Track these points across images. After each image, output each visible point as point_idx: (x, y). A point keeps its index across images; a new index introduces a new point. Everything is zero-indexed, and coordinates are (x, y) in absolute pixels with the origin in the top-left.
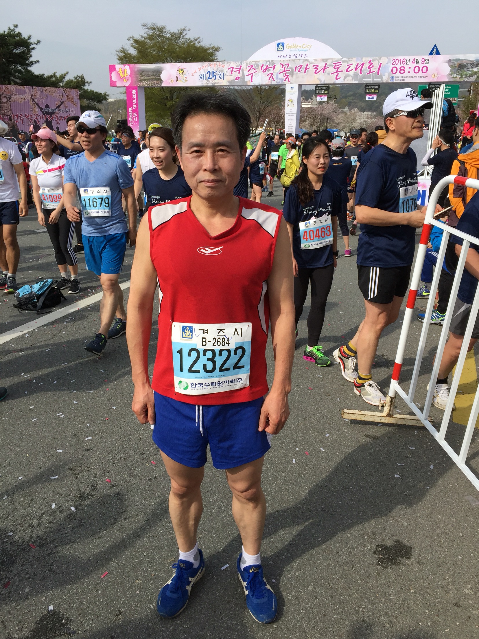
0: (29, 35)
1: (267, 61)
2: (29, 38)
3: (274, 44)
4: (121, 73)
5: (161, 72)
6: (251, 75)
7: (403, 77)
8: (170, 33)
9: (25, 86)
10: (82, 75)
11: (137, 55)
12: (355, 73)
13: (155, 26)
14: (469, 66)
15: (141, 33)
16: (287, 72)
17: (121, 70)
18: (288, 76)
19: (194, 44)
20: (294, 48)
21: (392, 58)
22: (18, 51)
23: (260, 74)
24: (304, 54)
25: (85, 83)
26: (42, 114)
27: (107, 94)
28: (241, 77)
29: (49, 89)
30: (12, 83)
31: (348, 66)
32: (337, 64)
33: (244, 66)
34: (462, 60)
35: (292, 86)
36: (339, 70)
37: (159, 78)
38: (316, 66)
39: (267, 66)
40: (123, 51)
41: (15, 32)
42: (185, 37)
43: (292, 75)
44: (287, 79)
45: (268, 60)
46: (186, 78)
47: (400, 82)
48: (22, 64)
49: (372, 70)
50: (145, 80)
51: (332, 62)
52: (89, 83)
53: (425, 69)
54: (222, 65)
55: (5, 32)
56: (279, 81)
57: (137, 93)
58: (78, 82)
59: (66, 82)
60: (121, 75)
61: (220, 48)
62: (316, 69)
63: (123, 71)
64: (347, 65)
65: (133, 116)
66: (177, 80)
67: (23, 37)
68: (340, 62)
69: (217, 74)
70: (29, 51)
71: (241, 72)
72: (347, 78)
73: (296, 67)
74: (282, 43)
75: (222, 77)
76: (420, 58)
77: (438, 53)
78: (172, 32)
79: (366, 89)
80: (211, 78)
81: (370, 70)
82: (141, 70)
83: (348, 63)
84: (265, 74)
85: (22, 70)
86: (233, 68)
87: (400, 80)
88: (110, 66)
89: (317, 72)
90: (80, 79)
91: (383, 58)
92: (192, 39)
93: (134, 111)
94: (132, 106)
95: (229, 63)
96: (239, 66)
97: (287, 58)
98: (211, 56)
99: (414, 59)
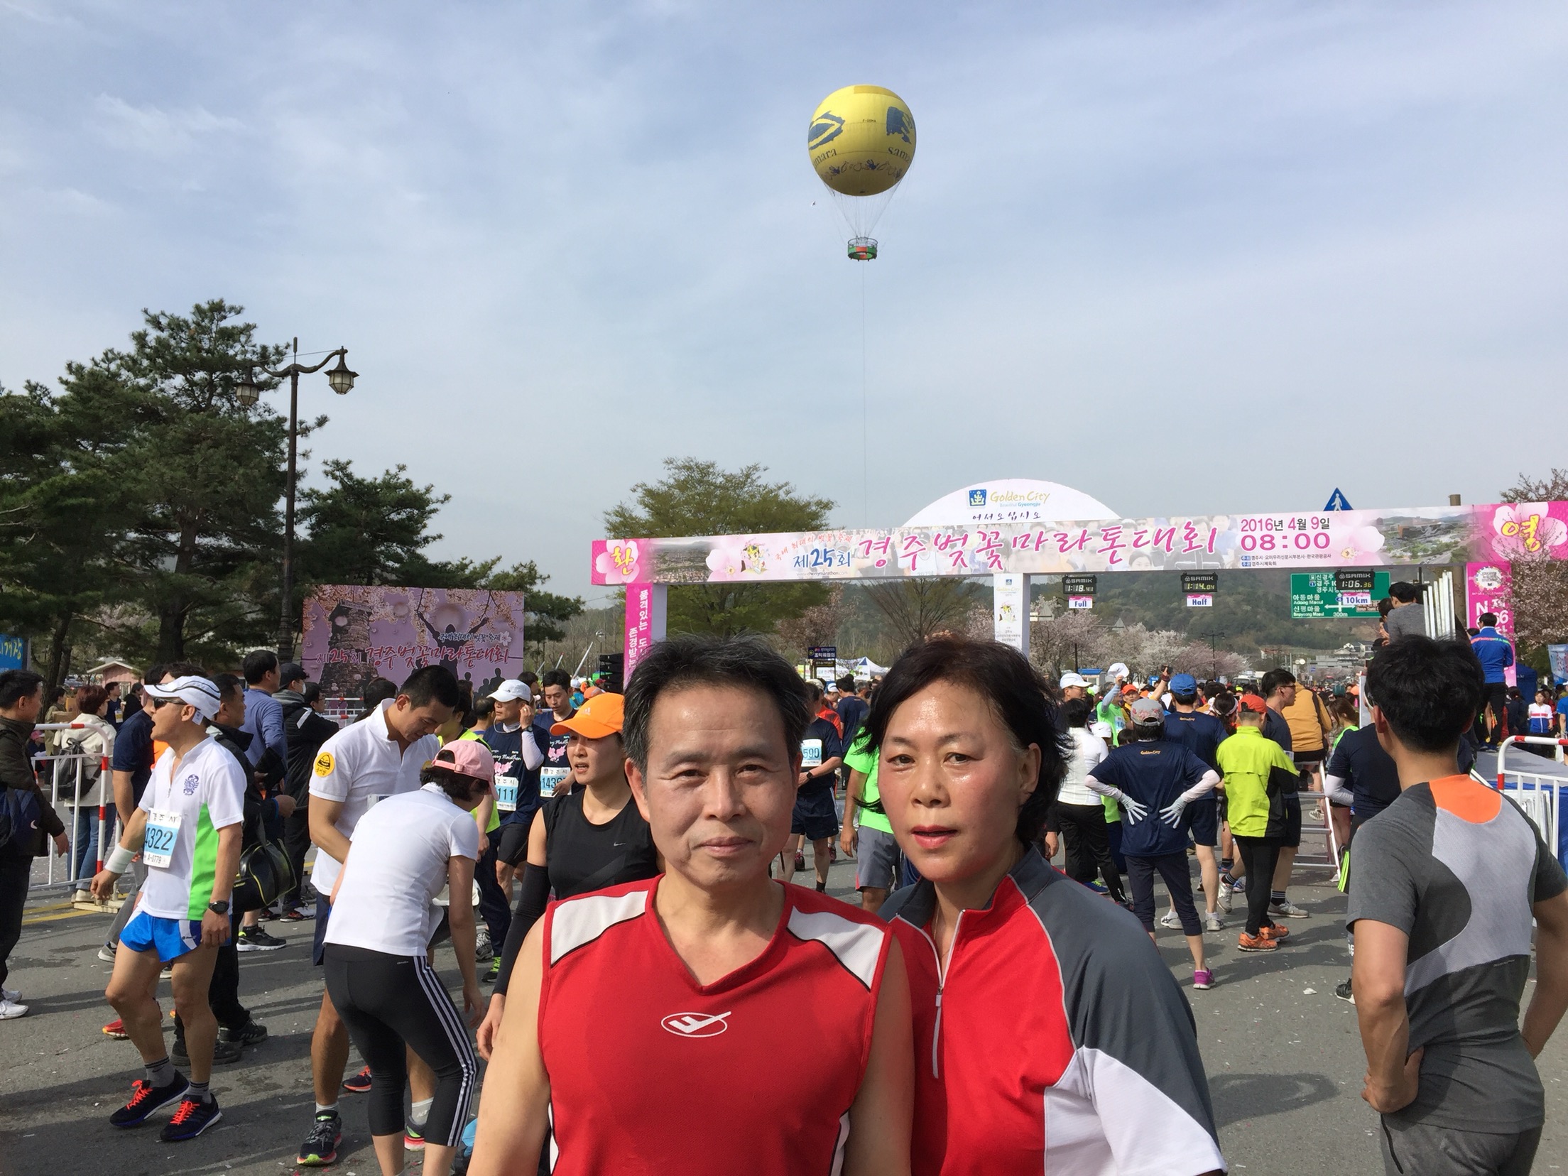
0: (427, 484)
1: (947, 528)
2: (428, 490)
3: (964, 493)
4: (618, 557)
5: (707, 554)
6: (912, 556)
7: (1271, 557)
8: (723, 476)
9: (407, 588)
10: (532, 562)
11: (651, 520)
12: (1154, 549)
13: (692, 464)
14: (1429, 532)
15: (660, 477)
16: (996, 549)
17: (617, 550)
18: (997, 557)
19: (777, 496)
20: (1007, 499)
21: (1239, 518)
22: (400, 517)
23: (933, 553)
24: (1032, 510)
25: (536, 578)
26: (435, 645)
27: (582, 599)
28: (889, 560)
29: (457, 591)
30: (377, 581)
31: (1138, 536)
32: (1110, 532)
33: (895, 538)
34: (1410, 519)
35: (1008, 576)
36: (1115, 545)
37: (702, 564)
38: (1062, 536)
39: (949, 537)
40: (621, 513)
41: (399, 479)
42: (755, 484)
43: (1007, 554)
44: (996, 563)
45: (950, 525)
46: (763, 564)
47: (1265, 567)
48: (402, 543)
49: (1195, 542)
50: (669, 570)
51: (1099, 527)
52: (544, 579)
53: (1322, 540)
54: (845, 537)
55: (376, 479)
56: (977, 567)
57: (650, 598)
58: (522, 577)
59: (495, 577)
60: (618, 560)
61: (832, 503)
62: (1062, 543)
63: (623, 553)
64: (1136, 534)
65: (637, 647)
66: (744, 568)
67: (414, 488)
68: (1119, 528)
69: (834, 555)
70: (424, 514)
71: (888, 550)
72: (1137, 560)
73: (1015, 539)
74: (981, 491)
75: (846, 560)
76: (1307, 516)
77: (1346, 506)
78: (727, 473)
79: (1184, 582)
80: (822, 564)
81: (1191, 543)
82: (662, 550)
83: (1136, 529)
84: (945, 554)
85: (403, 554)
86: (870, 542)
87: (1266, 563)
88: (594, 542)
89: (1065, 547)
90: (525, 571)
91: (1217, 518)
92: (772, 486)
93: (640, 635)
94: (637, 625)
95: (861, 533)
96: (884, 538)
97: (995, 520)
98: (813, 520)
99: (1293, 520)
